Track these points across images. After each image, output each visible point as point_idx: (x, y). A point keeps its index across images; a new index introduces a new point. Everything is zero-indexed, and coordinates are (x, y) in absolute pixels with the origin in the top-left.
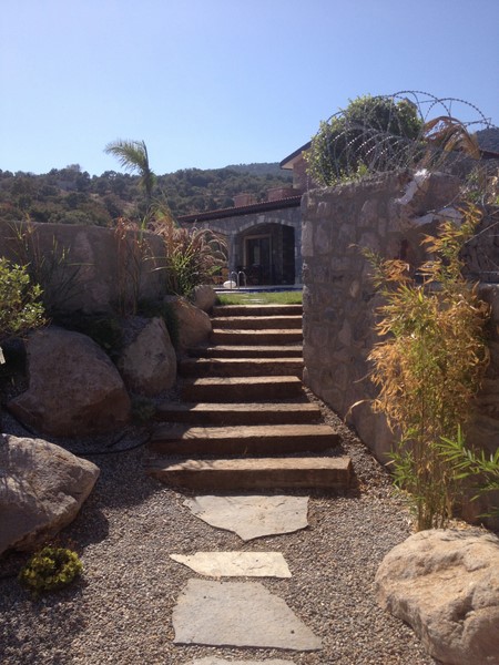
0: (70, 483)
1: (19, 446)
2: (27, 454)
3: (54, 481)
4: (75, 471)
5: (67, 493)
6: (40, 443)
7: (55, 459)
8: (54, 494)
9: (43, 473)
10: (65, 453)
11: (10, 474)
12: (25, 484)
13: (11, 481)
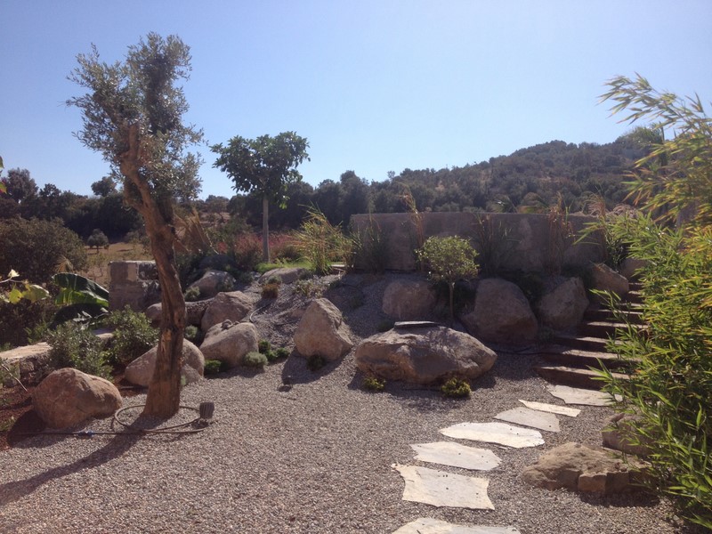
0: (478, 357)
1: (454, 334)
2: (457, 338)
3: (468, 353)
4: (481, 352)
5: (474, 361)
6: (466, 335)
7: (471, 344)
8: (466, 359)
9: (463, 348)
10: (478, 342)
11: (446, 345)
12: (452, 350)
13: (445, 348)
